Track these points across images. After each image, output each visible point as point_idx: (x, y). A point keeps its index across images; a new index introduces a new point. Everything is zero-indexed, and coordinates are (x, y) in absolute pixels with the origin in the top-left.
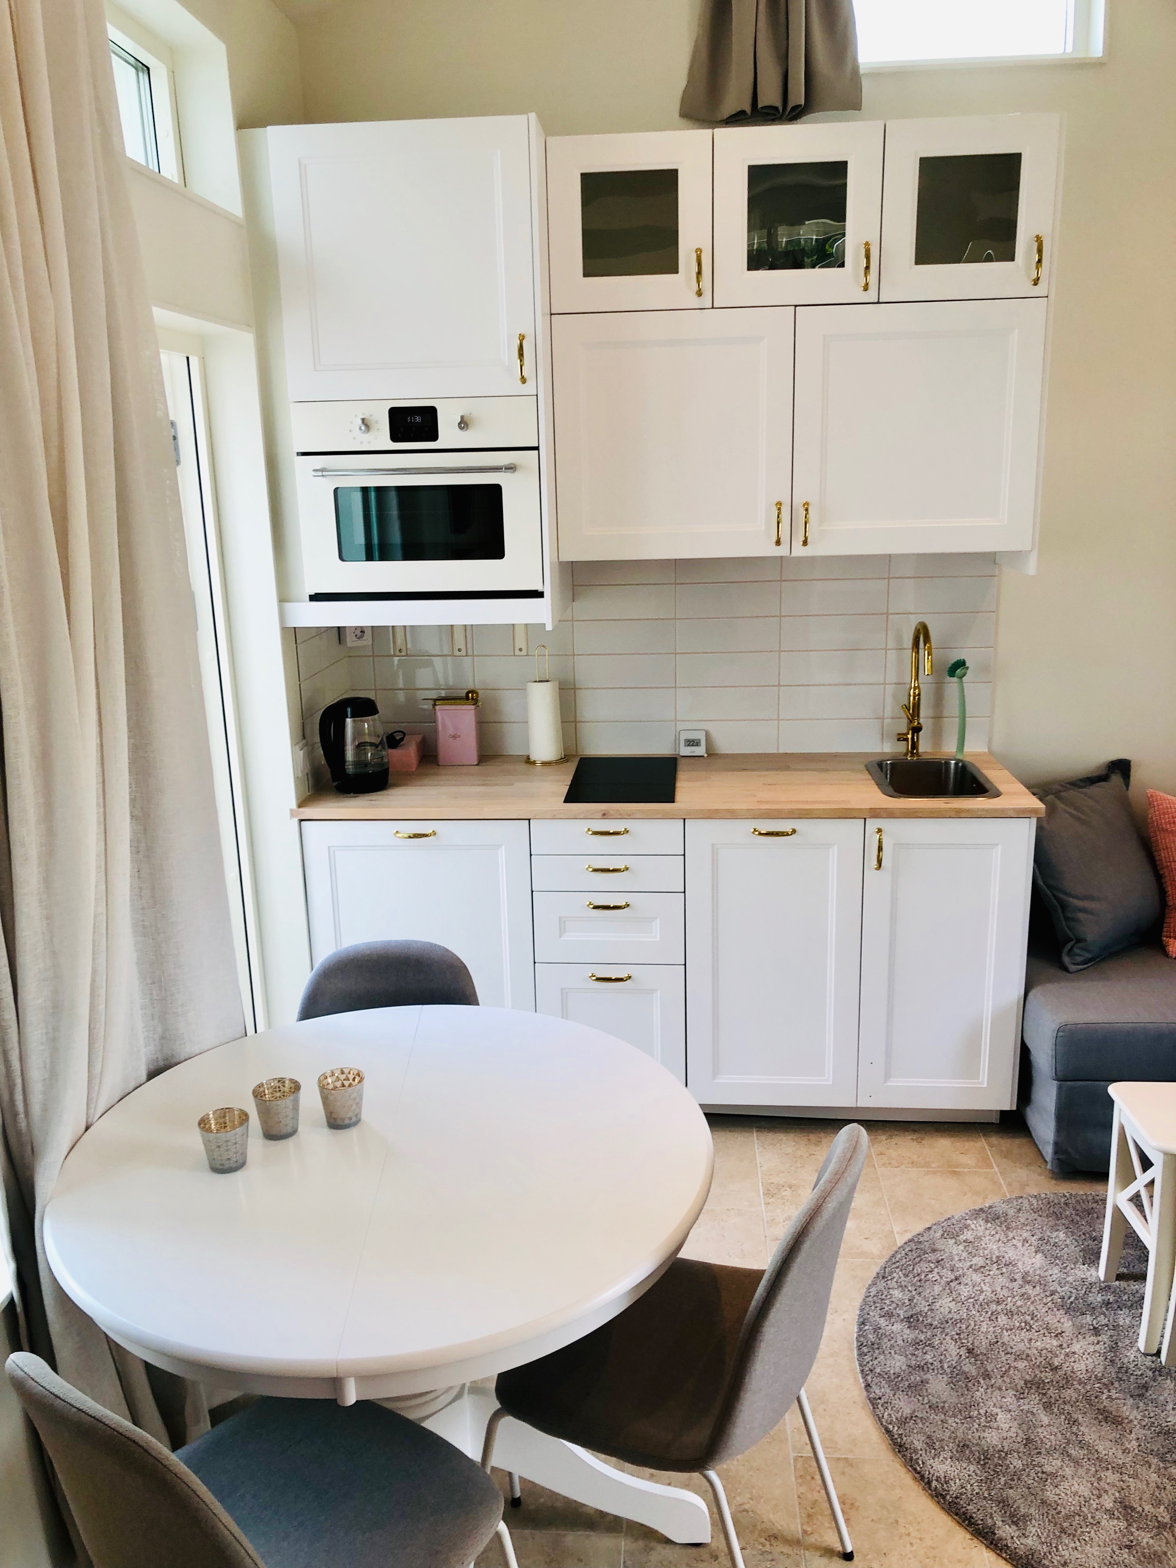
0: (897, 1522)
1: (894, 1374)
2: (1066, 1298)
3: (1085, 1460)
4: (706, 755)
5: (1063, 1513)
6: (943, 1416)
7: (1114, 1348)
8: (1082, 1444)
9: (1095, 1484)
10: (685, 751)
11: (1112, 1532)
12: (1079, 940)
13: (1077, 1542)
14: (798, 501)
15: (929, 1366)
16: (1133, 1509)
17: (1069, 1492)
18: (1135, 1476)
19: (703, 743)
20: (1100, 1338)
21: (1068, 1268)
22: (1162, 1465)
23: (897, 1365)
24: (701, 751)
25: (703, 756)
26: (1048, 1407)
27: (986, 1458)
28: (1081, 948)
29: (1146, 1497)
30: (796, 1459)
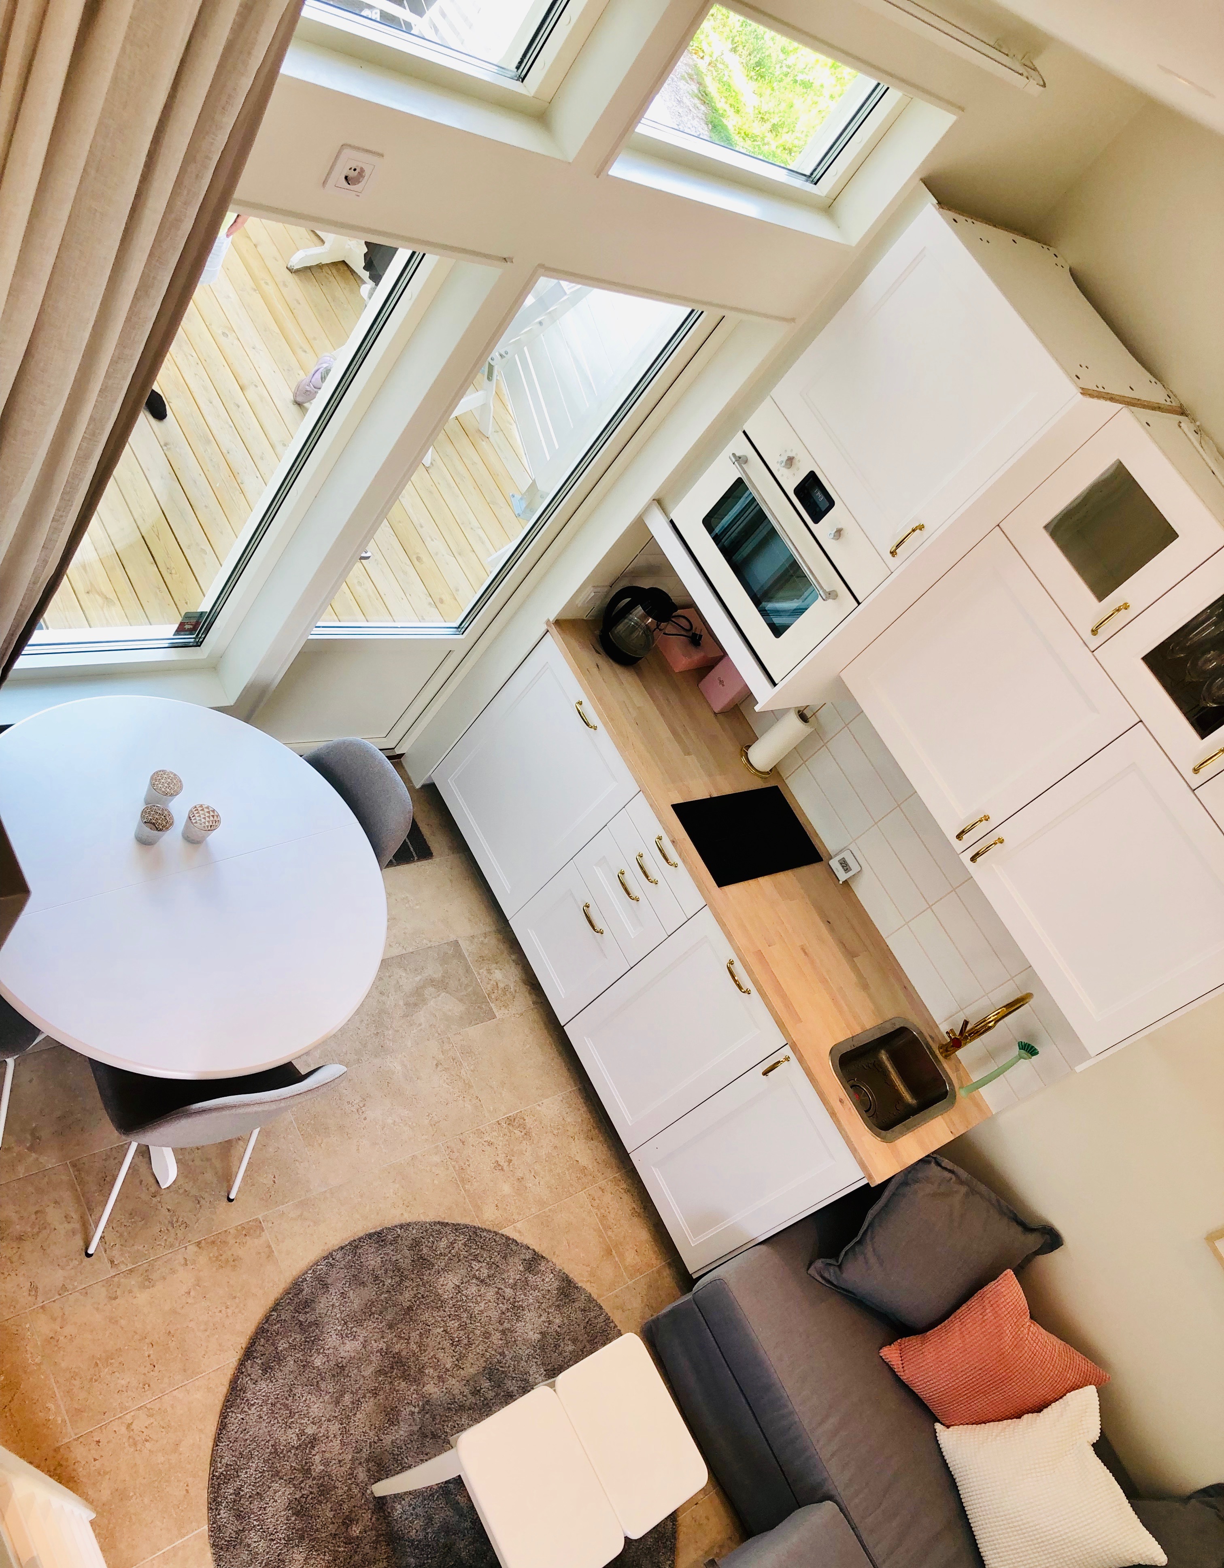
0: (235, 1297)
1: (361, 1262)
2: (501, 1365)
3: (343, 1408)
4: (841, 882)
5: (287, 1402)
6: (337, 1304)
7: (462, 1408)
8: (357, 1404)
9: (323, 1419)
10: (835, 864)
11: (285, 1437)
12: (840, 1267)
13: (267, 1417)
14: (999, 833)
15: (381, 1284)
16: (313, 1447)
17: (307, 1402)
18: (342, 1443)
19: (850, 874)
20: (470, 1396)
21: (536, 1360)
22: (362, 1460)
23: (371, 1262)
24: (842, 876)
25: (839, 881)
26: (380, 1372)
27: (313, 1341)
28: (835, 1272)
29: (327, 1455)
30: (256, 1220)
